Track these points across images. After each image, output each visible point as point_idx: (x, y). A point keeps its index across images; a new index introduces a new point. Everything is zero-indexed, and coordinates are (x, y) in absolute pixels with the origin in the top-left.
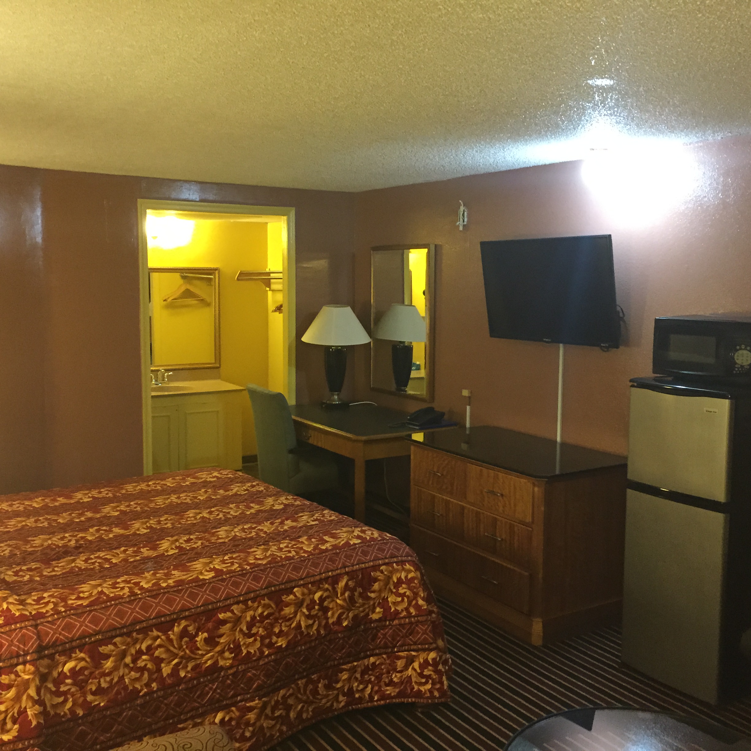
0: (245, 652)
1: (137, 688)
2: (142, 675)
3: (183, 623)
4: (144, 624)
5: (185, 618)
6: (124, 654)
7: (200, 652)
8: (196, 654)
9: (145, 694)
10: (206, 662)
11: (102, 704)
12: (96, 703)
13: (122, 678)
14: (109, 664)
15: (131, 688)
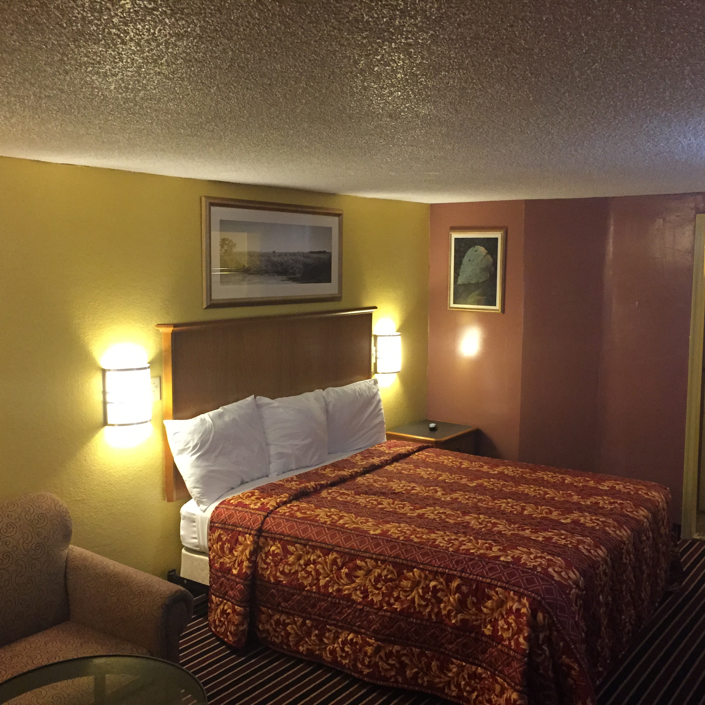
0: (370, 598)
1: (304, 584)
2: (308, 577)
3: (335, 555)
4: (314, 543)
5: (337, 551)
6: (299, 558)
7: (342, 581)
8: (339, 581)
9: (308, 591)
10: (345, 590)
11: (284, 582)
12: (281, 579)
13: (297, 572)
14: (291, 559)
15: (300, 581)
